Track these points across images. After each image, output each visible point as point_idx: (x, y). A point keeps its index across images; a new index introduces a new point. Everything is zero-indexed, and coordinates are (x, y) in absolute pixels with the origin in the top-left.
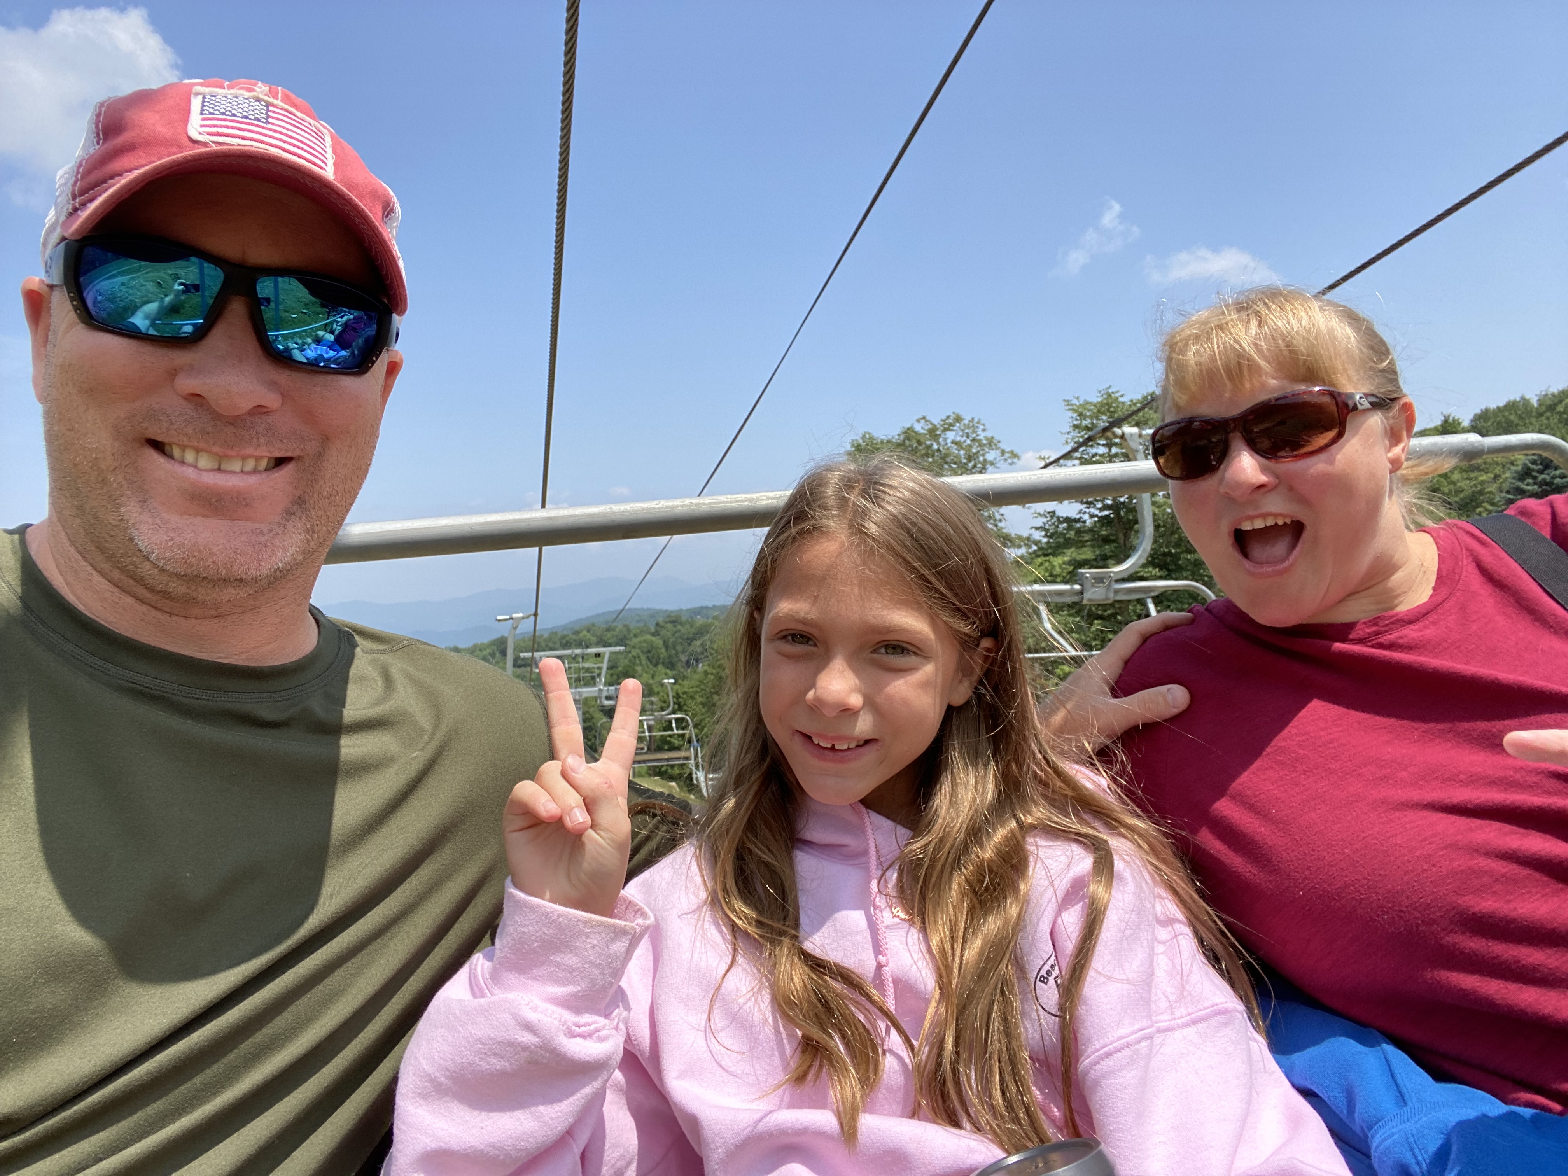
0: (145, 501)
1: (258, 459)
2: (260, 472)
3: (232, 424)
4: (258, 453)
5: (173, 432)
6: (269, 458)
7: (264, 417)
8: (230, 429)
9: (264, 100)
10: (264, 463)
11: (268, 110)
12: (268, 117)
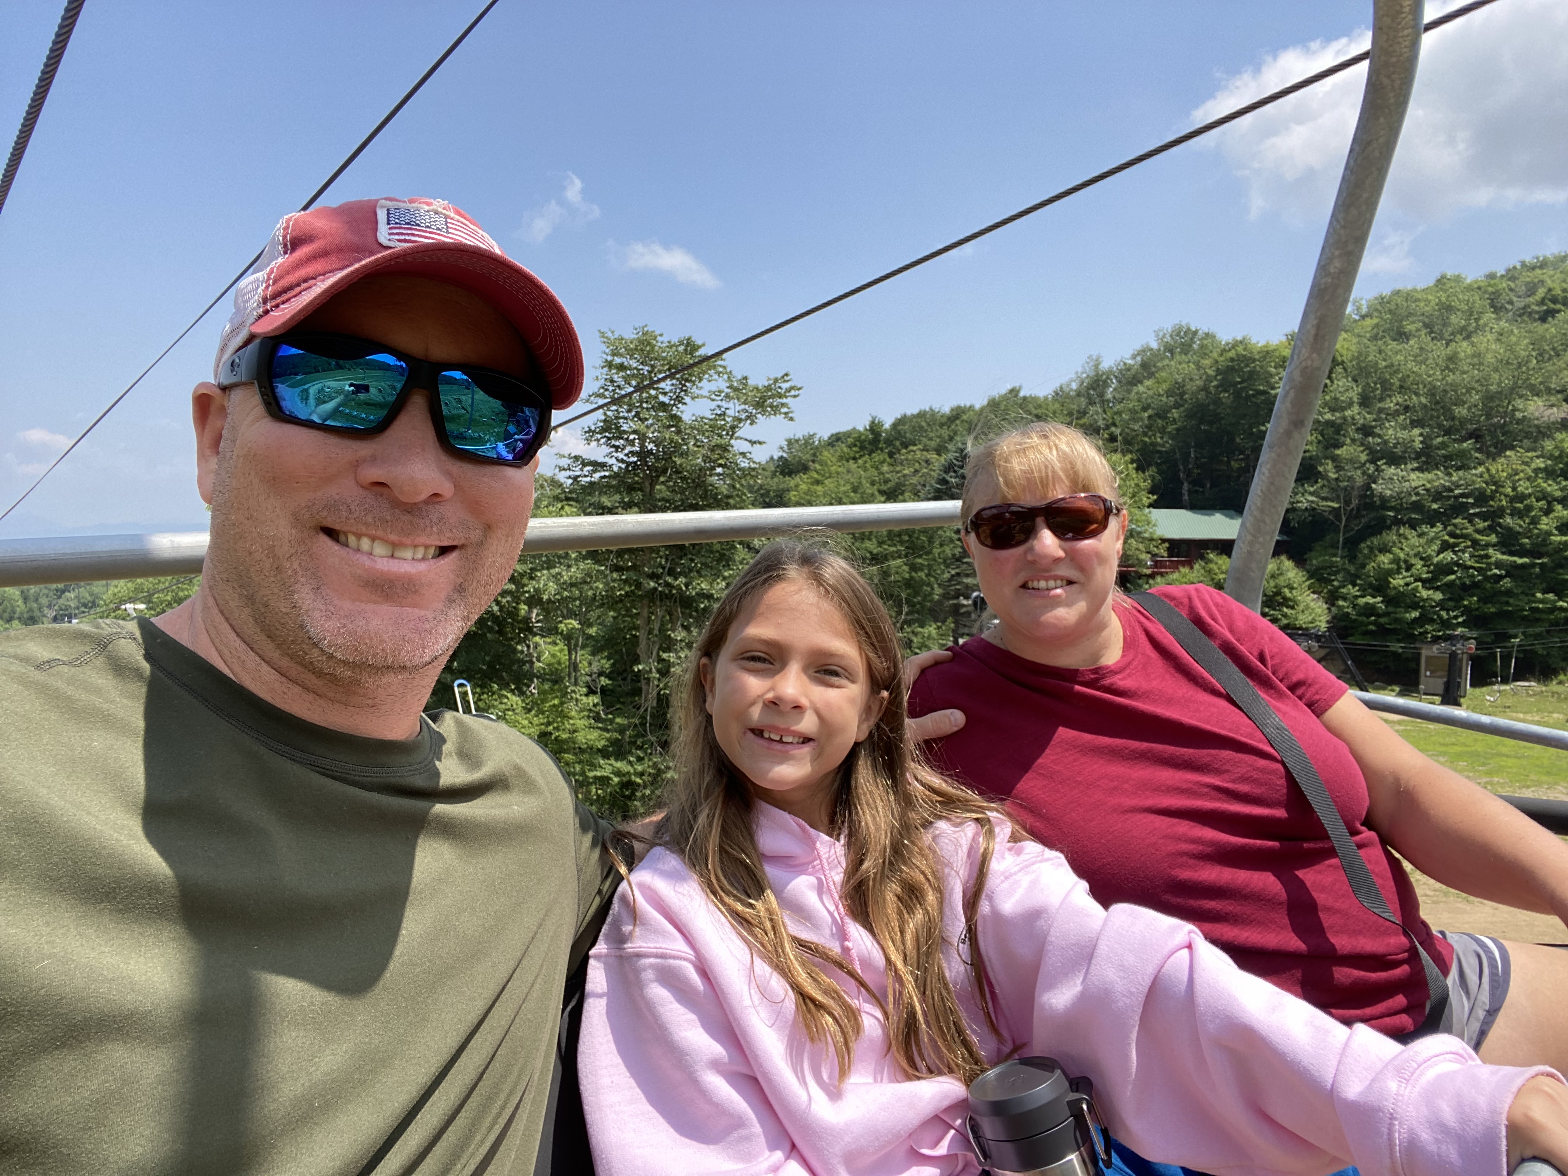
0: (318, 588)
1: (427, 547)
2: (428, 559)
3: (409, 512)
4: (428, 542)
5: (352, 521)
6: (436, 546)
7: (437, 507)
8: (407, 517)
9: (442, 213)
10: (432, 551)
11: (446, 222)
12: (448, 228)
